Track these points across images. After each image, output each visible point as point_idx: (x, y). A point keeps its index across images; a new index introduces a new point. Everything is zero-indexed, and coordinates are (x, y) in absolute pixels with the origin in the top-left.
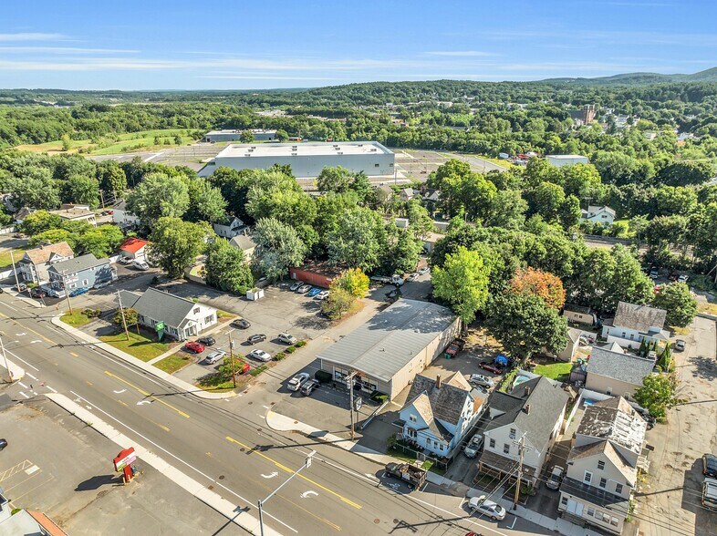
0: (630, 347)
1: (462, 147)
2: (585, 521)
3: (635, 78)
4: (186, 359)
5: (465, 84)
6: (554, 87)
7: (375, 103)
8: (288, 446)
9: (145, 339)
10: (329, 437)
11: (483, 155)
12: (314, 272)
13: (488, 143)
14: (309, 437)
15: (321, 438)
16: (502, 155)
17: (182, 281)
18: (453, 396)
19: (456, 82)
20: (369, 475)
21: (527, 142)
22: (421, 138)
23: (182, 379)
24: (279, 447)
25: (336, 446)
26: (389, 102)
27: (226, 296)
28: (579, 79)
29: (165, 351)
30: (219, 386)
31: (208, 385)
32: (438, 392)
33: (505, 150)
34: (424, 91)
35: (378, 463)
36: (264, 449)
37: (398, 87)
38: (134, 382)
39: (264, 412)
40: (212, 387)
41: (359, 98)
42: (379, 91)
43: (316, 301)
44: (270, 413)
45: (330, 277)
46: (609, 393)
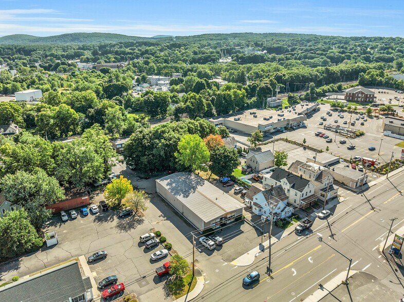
2: (331, 199)
4: (128, 300)
8: (270, 261)
10: (266, 244)
14: (263, 251)
15: (265, 247)
18: (279, 190)
20: (299, 238)
25: (274, 244)
30: (185, 283)
31: (182, 290)
35: (290, 233)
36: (269, 270)
39: (230, 266)
43: (97, 215)
44: (233, 263)
45: (84, 196)
46: (265, 169)
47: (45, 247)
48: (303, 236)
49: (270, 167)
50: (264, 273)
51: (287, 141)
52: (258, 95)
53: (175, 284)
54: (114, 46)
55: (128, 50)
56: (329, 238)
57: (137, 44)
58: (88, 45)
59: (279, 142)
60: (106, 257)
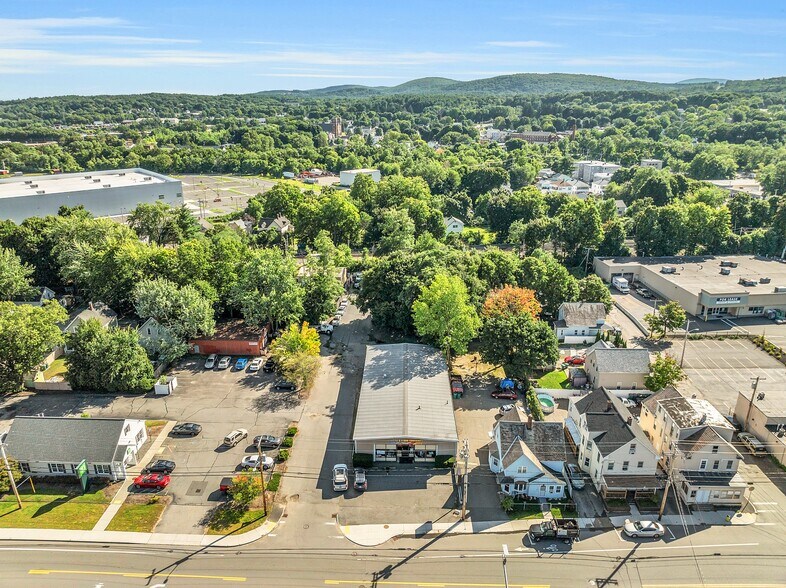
0: (585, 342)
1: (237, 169)
2: (711, 505)
3: (348, 90)
4: (154, 502)
5: (182, 98)
6: (278, 99)
7: (79, 122)
8: (407, 559)
9: (53, 498)
10: (439, 527)
11: (265, 176)
12: (227, 338)
13: (266, 162)
14: (418, 536)
15: (430, 532)
16: (286, 174)
17: (24, 396)
18: (549, 433)
19: (169, 95)
20: (520, 549)
21: (306, 158)
22: (184, 161)
23: (177, 531)
24: (399, 564)
25: (455, 534)
26: (98, 120)
27: (121, 399)
28: (294, 91)
29: (107, 503)
30: (242, 520)
31: (227, 526)
32: (532, 433)
33: (288, 168)
34: (135, 106)
35: (513, 532)
36: (386, 573)
37: (99, 102)
38: (106, 567)
39: (334, 531)
40: (234, 527)
41: (52, 116)
42: (75, 107)
43: (252, 374)
44: (343, 529)
45: (253, 341)
46: (619, 388)
47: (151, 393)
48: (534, 550)
49: (634, 388)
50: (370, 573)
51: (760, 344)
52: (777, 225)
53: (229, 513)
54: (572, 99)
55: (593, 108)
56: (593, 583)
57: (621, 97)
58: (525, 96)
59: (737, 341)
60: (196, 435)
